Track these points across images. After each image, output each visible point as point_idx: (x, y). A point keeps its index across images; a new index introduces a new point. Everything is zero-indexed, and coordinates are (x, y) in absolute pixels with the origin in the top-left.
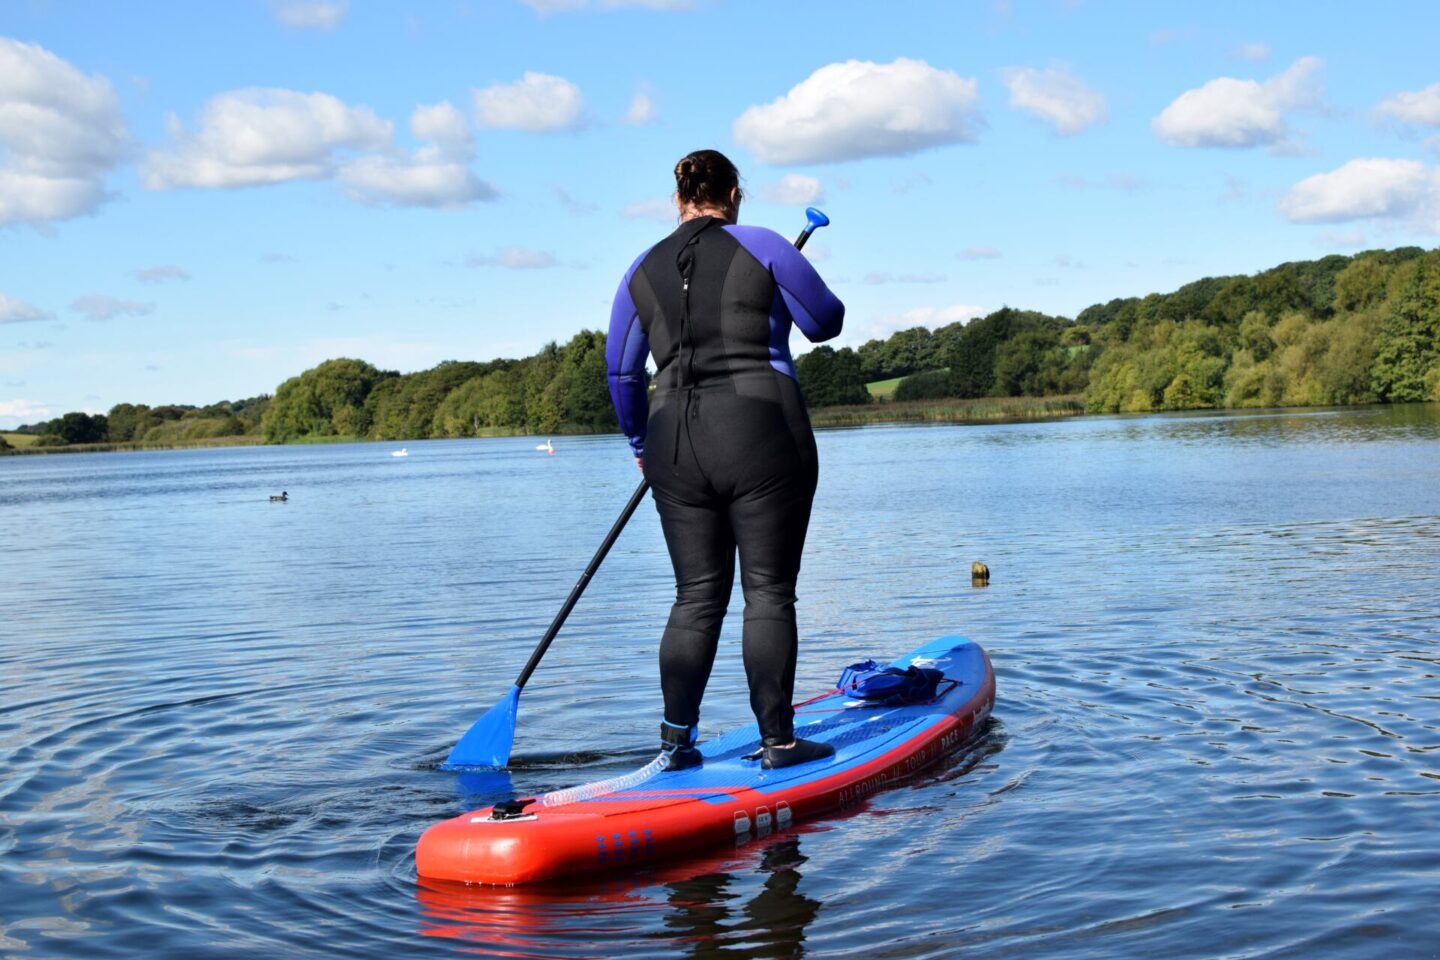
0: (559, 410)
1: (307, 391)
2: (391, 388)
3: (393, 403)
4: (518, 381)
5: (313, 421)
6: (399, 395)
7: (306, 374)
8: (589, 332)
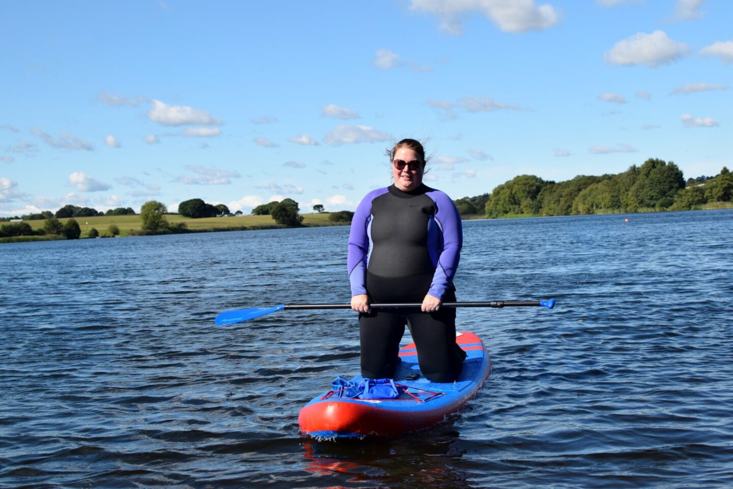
0: (637, 200)
1: (508, 191)
2: (550, 190)
3: (552, 197)
4: (616, 185)
5: (511, 207)
6: (555, 193)
7: (507, 183)
8: (653, 160)
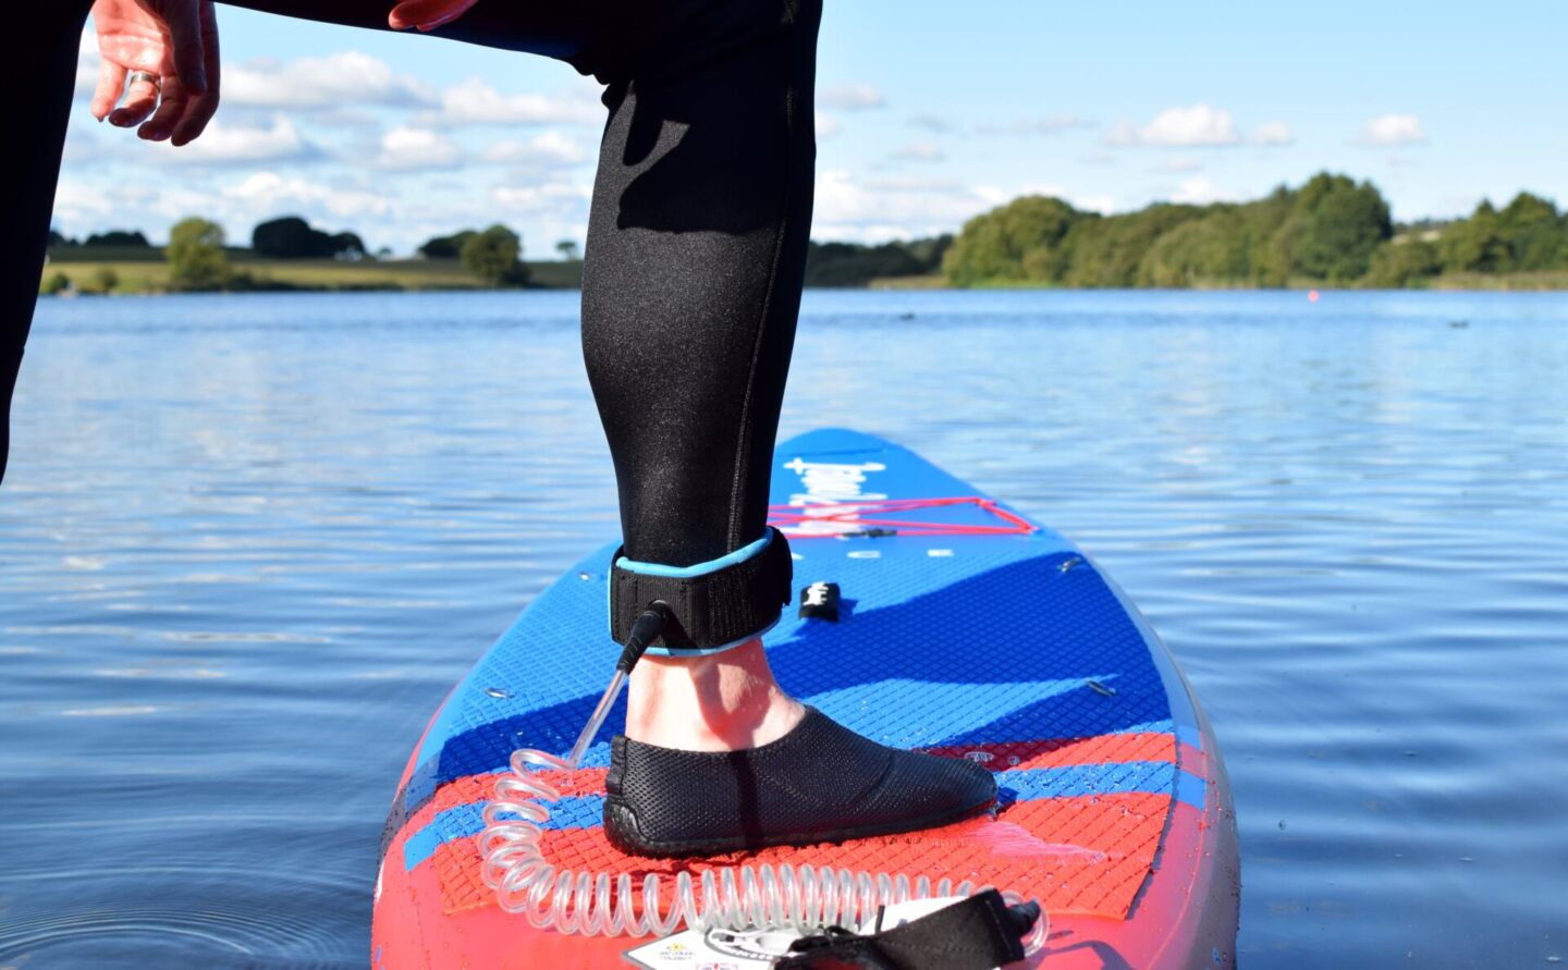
0: (1288, 260)
1: (994, 230)
2: (1090, 231)
3: (1094, 246)
4: (1240, 226)
5: (1002, 263)
6: (1101, 238)
7: (995, 211)
